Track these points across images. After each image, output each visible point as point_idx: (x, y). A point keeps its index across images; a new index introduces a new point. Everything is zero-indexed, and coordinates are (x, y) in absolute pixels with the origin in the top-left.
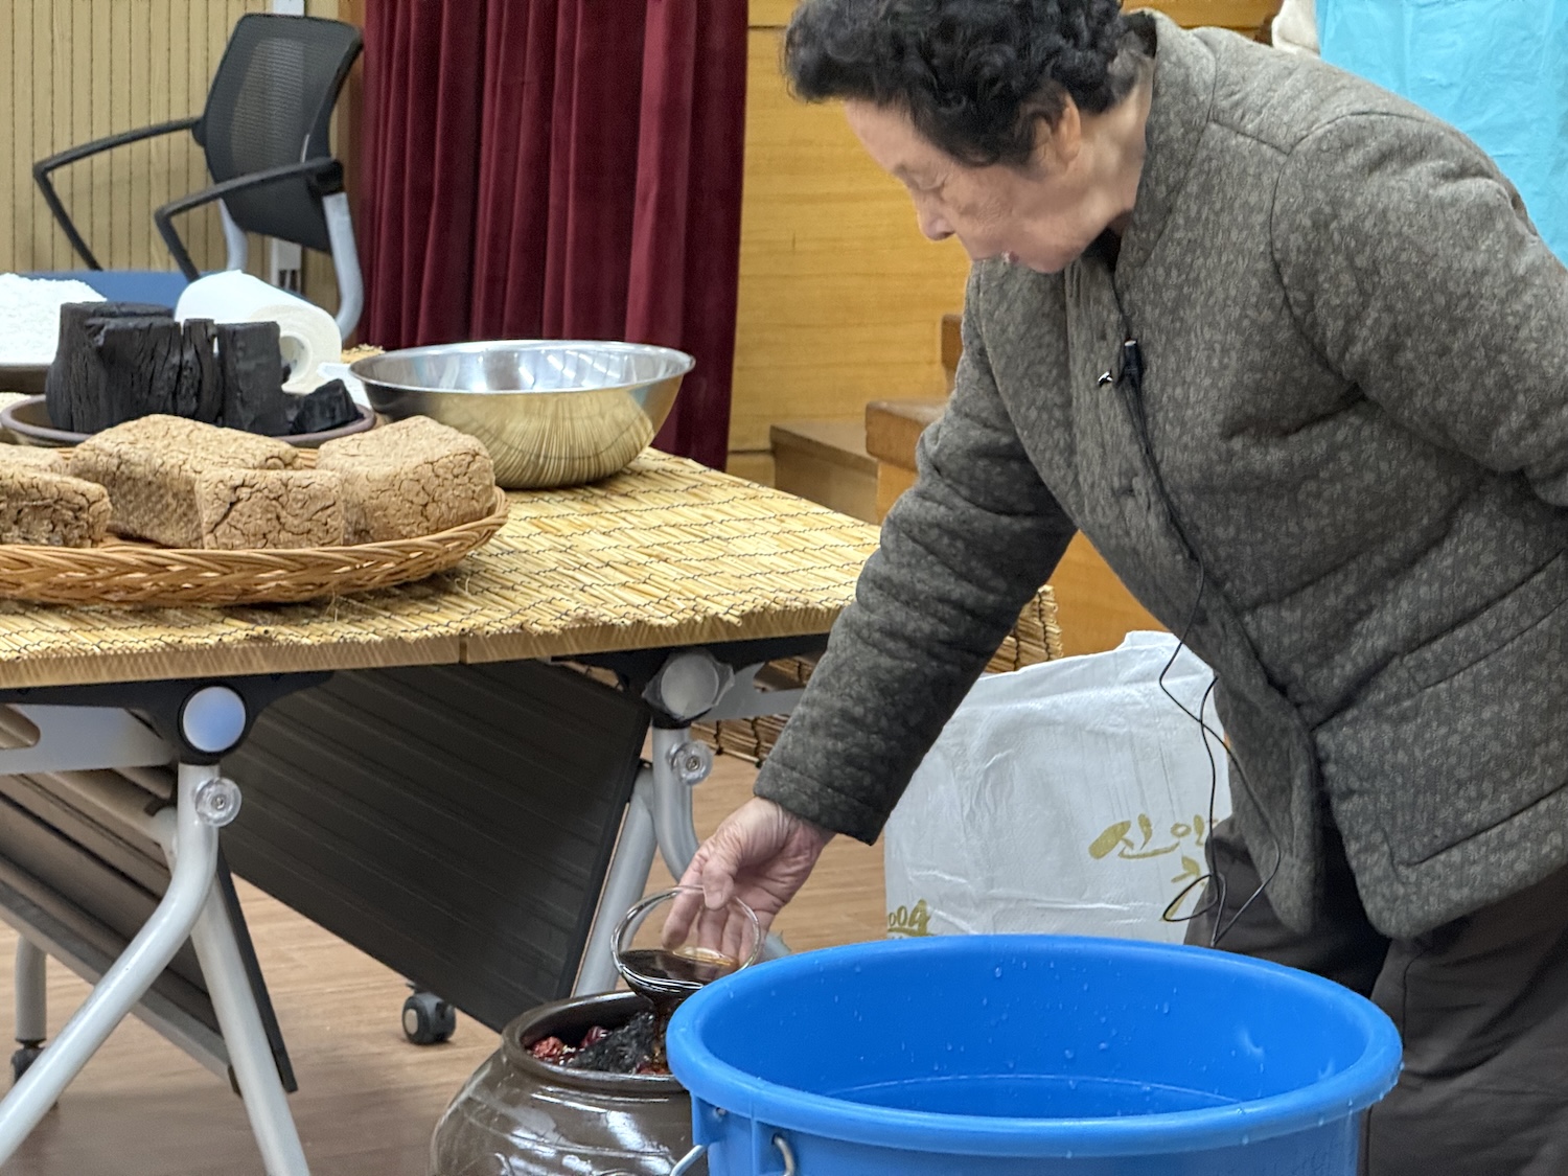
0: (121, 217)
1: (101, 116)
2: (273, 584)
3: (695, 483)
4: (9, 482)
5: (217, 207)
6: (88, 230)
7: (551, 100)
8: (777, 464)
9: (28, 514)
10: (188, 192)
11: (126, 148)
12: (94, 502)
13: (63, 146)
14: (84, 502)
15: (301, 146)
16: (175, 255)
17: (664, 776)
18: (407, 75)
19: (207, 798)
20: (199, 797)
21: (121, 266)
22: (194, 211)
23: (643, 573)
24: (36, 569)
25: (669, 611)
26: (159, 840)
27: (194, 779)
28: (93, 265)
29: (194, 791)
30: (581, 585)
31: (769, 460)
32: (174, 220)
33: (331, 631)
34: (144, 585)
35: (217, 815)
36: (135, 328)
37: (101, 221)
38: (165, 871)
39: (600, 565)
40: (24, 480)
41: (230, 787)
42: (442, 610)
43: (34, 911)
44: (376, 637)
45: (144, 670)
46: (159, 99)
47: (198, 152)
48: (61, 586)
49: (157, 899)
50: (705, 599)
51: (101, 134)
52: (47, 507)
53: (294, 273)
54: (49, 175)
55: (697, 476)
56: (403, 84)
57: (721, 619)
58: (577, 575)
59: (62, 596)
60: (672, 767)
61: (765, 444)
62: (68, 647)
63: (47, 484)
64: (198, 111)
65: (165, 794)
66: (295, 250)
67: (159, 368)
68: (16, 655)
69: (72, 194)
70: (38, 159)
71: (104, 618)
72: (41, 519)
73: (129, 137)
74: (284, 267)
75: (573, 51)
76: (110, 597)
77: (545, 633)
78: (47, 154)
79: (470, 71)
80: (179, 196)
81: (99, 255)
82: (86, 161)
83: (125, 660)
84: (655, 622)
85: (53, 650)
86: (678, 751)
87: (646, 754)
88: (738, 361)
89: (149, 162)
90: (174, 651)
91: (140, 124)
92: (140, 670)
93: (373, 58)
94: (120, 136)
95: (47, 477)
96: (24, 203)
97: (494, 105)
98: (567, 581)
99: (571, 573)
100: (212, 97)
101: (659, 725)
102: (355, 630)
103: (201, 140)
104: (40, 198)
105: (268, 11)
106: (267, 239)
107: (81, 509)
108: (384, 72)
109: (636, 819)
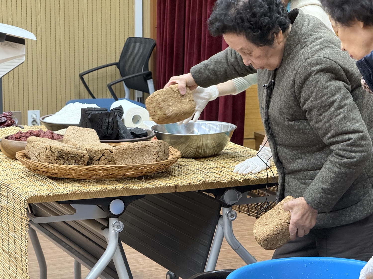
0: (100, 86)
1: (95, 62)
2: (131, 173)
3: (232, 148)
4: (66, 151)
5: (123, 83)
6: (92, 89)
7: (200, 56)
8: (256, 142)
9: (70, 158)
10: (116, 79)
11: (101, 70)
12: (85, 155)
13: (86, 69)
14: (82, 155)
15: (142, 68)
16: (113, 95)
17: (225, 219)
18: (166, 51)
19: (116, 226)
20: (114, 226)
21: (100, 97)
22: (117, 84)
23: (220, 170)
24: (76, 171)
25: (225, 179)
26: (104, 236)
27: (113, 221)
28: (94, 97)
29: (112, 224)
30: (204, 173)
31: (254, 140)
32: (112, 87)
33: (143, 186)
34: (101, 174)
35: (118, 230)
36: (98, 113)
37: (95, 87)
38: (106, 243)
39: (210, 168)
40: (69, 150)
41: (121, 223)
42: (170, 180)
43: (77, 253)
44: (154, 187)
45: (98, 196)
46: (109, 58)
47: (118, 70)
48: (81, 175)
49: (105, 249)
50: (235, 176)
51: (95, 66)
52: (74, 157)
53: (141, 98)
54: (83, 76)
55: (232, 146)
56: (165, 53)
57: (238, 181)
58: (204, 170)
59: (81, 178)
60: (227, 217)
61: (253, 137)
62: (79, 191)
63: (74, 151)
64: (118, 61)
65: (106, 225)
66: (141, 92)
67: (103, 123)
68: (67, 193)
69: (88, 81)
70: (80, 73)
71: (88, 183)
72: (73, 159)
73: (102, 67)
74: (138, 97)
75: (205, 44)
76: (93, 177)
77: (195, 184)
78: (83, 72)
79: (181, 50)
80: (114, 80)
81: (95, 95)
82: (91, 73)
83: (93, 193)
84: (222, 181)
85: (76, 191)
86: (229, 213)
87: (221, 213)
88: (246, 117)
89: (107, 73)
90: (105, 191)
91: (104, 64)
92: (97, 196)
93: (159, 47)
94: (100, 67)
95: (74, 149)
96: (77, 83)
97: (187, 57)
98: (201, 172)
99: (202, 170)
100: (121, 57)
101: (224, 207)
102: (148, 185)
103: (119, 67)
104: (81, 82)
105: (134, 37)
106: (134, 90)
107: (82, 157)
108: (161, 50)
109: (219, 230)
